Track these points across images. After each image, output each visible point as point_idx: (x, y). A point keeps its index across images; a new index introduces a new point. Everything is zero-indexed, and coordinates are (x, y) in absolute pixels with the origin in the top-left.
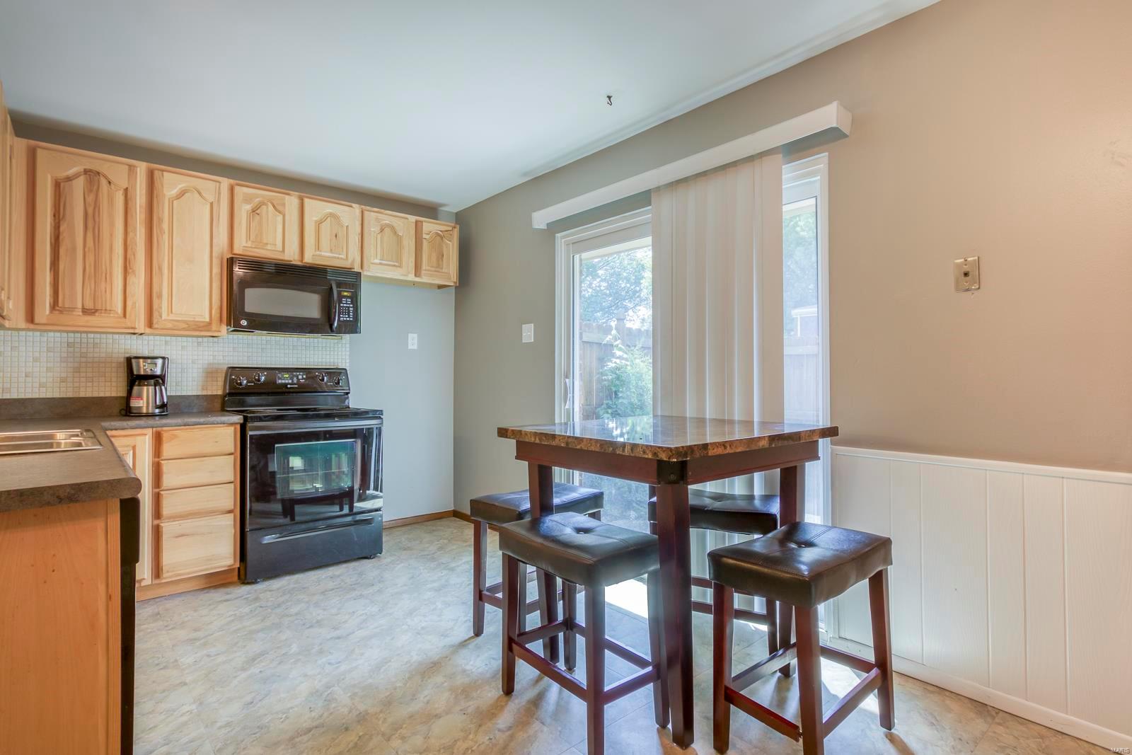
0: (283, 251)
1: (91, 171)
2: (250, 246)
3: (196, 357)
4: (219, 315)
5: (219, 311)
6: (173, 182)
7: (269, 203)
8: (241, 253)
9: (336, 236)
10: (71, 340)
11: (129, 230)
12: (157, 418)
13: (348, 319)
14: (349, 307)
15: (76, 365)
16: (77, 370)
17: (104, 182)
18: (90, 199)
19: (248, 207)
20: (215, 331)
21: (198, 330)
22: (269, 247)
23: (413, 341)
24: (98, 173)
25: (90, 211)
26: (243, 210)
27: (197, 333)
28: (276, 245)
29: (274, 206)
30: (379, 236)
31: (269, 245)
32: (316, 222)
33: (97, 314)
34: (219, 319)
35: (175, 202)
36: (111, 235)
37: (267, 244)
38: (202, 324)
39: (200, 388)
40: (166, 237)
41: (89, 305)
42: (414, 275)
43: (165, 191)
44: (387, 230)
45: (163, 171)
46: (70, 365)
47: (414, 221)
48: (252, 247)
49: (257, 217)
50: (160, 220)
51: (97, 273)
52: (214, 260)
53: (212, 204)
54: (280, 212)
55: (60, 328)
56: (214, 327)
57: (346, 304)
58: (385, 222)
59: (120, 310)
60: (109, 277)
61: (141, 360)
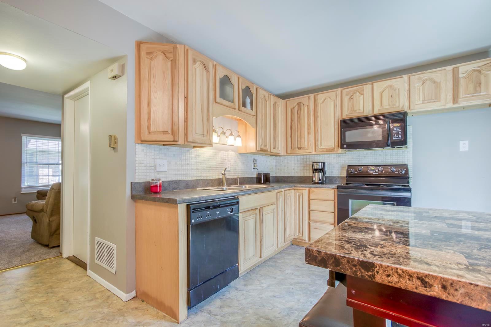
0: (364, 112)
1: (299, 103)
2: (349, 113)
3: (338, 162)
4: (337, 144)
5: (337, 143)
6: (321, 97)
7: (357, 92)
8: (345, 117)
9: (392, 96)
10: (303, 158)
11: (309, 119)
12: (320, 184)
13: (398, 138)
14: (398, 132)
15: (304, 166)
16: (304, 167)
17: (302, 105)
18: (299, 112)
19: (348, 97)
20: (336, 151)
21: (331, 151)
22: (357, 112)
23: (464, 146)
24: (301, 103)
25: (299, 116)
26: (346, 99)
27: (330, 152)
28: (360, 110)
29: (359, 92)
30: (421, 88)
31: (357, 111)
32: (380, 92)
33: (301, 149)
34: (338, 146)
35: (322, 104)
36: (304, 122)
37: (356, 110)
38: (331, 149)
39: (339, 174)
40: (319, 118)
41: (299, 147)
42: (452, 104)
43: (319, 102)
44: (428, 83)
45: (318, 94)
46: (302, 166)
47: (452, 69)
48: (350, 114)
49: (352, 100)
50: (317, 113)
51: (301, 136)
52: (335, 122)
53: (334, 101)
54: (362, 94)
55: (295, 154)
56: (336, 150)
57: (397, 130)
58: (425, 78)
59: (307, 147)
60: (304, 137)
61: (315, 164)
